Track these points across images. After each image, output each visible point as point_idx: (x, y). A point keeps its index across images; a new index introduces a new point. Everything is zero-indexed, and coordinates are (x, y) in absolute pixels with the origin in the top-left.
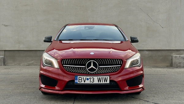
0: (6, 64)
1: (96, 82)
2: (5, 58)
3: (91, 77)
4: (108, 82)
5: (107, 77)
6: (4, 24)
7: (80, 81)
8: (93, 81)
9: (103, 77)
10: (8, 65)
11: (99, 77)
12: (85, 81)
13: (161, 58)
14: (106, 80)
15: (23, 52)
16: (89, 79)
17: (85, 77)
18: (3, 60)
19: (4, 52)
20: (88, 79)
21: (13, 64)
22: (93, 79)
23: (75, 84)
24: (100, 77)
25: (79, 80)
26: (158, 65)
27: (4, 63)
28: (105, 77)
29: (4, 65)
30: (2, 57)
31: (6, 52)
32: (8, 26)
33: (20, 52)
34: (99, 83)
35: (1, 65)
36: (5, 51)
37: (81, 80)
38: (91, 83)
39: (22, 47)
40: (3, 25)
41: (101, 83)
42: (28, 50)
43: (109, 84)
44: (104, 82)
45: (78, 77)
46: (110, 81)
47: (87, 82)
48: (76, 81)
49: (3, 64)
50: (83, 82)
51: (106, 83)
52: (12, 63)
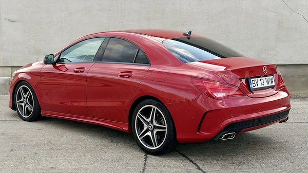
6: (8, 18)
13: (304, 79)
18: (8, 85)
19: (10, 69)
26: (298, 92)
32: (15, 21)
36: (12, 67)
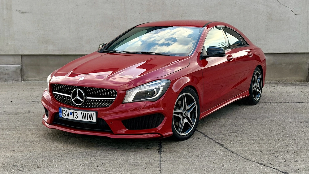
0: (25, 78)
1: (80, 118)
2: (24, 67)
3: (74, 111)
4: (94, 120)
5: (92, 113)
6: (19, 10)
7: (64, 115)
8: (76, 117)
9: (88, 113)
10: (28, 80)
11: (83, 112)
12: (68, 116)
14: (91, 117)
15: (53, 57)
16: (73, 114)
17: (68, 110)
18: (19, 72)
19: (20, 57)
20: (71, 114)
21: (37, 79)
22: (76, 114)
23: (60, 118)
24: (85, 112)
25: (63, 113)
27: (22, 77)
28: (90, 113)
29: (23, 80)
30: (19, 67)
31: (25, 58)
32: (26, 13)
33: (49, 57)
34: (84, 120)
35: (18, 80)
36: (22, 55)
37: (65, 113)
38: (75, 119)
39: (51, 50)
40: (17, 10)
41: (86, 120)
42: (62, 54)
43: (96, 123)
44: (89, 120)
45: (62, 109)
46: (97, 119)
47: (71, 117)
48: (60, 114)
49: (20, 78)
50: (66, 117)
51: (91, 121)
52: (35, 77)
